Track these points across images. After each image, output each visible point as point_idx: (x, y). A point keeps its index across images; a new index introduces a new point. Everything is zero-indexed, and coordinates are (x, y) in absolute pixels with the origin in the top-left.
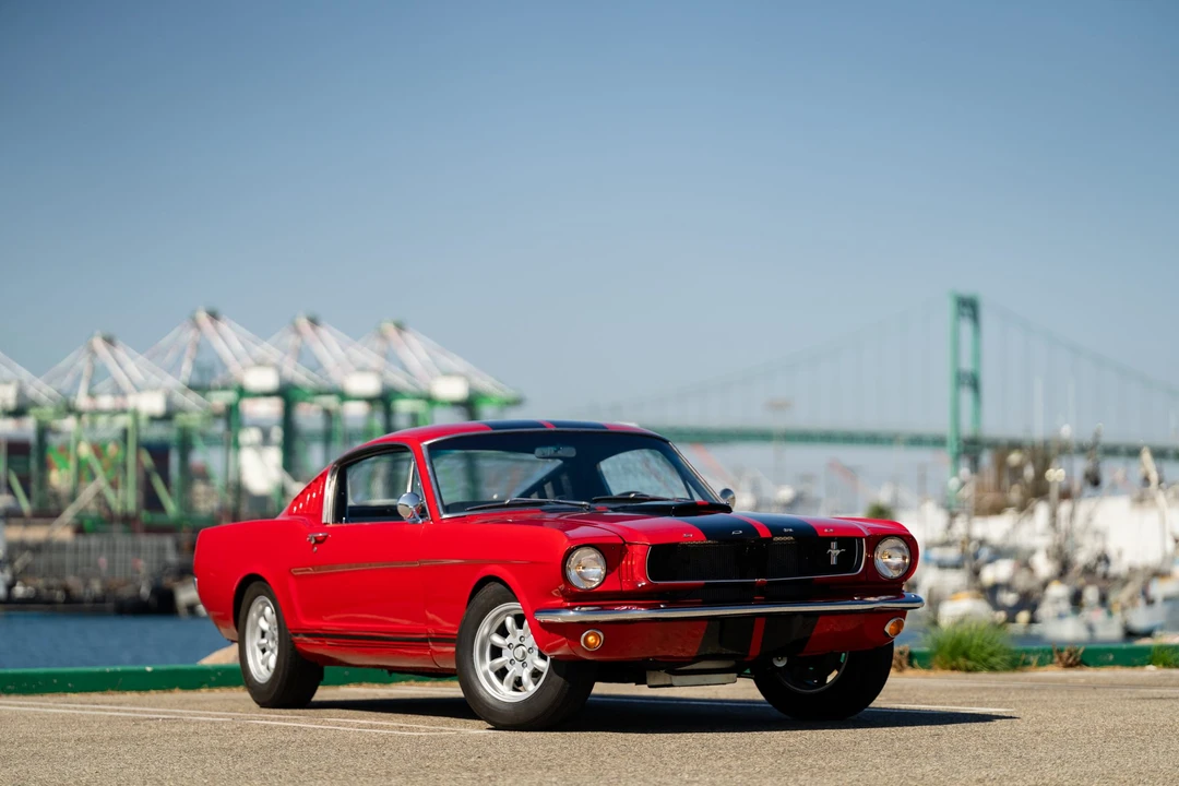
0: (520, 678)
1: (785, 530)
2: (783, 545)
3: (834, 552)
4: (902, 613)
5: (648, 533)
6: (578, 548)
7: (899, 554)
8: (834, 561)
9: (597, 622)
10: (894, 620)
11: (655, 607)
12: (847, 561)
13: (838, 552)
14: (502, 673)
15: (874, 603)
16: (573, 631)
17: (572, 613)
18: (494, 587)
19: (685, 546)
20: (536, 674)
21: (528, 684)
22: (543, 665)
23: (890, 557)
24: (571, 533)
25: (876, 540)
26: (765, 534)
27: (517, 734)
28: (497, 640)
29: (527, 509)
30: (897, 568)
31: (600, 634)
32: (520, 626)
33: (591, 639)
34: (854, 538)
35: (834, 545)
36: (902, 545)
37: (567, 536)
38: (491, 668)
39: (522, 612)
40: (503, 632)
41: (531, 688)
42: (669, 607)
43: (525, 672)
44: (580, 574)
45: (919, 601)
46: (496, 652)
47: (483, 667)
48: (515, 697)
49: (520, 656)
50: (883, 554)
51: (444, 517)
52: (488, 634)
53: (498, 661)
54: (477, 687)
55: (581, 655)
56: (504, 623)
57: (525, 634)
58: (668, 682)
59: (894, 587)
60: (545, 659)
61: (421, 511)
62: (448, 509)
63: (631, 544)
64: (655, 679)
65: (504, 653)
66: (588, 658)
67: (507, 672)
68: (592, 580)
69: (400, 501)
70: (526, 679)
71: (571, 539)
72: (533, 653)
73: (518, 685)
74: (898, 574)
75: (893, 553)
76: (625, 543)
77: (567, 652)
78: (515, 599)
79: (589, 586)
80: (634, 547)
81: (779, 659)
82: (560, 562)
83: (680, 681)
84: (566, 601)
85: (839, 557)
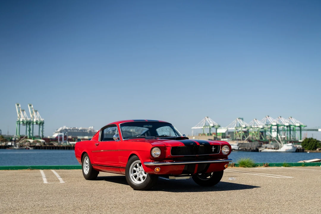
0: (140, 178)
1: (203, 143)
2: (201, 147)
3: (213, 148)
4: (228, 163)
5: (171, 144)
6: (154, 147)
7: (227, 149)
8: (213, 151)
9: (159, 165)
10: (226, 164)
11: (173, 162)
12: (216, 151)
13: (214, 148)
14: (136, 177)
15: (221, 160)
16: (153, 167)
17: (152, 163)
18: (134, 157)
19: (179, 147)
20: (144, 177)
21: (142, 179)
22: (146, 175)
25: (223, 145)
26: (198, 144)
27: (140, 191)
28: (135, 169)
29: (142, 138)
30: (227, 152)
31: (159, 168)
32: (140, 166)
33: (157, 169)
34: (218, 145)
35: (213, 147)
36: (228, 147)
37: (151, 144)
38: (133, 175)
39: (141, 163)
40: (136, 167)
41: (142, 181)
42: (176, 162)
43: (141, 177)
44: (155, 154)
45: (232, 160)
46: (135, 171)
47: (131, 175)
48: (139, 182)
49: (140, 173)
50: (224, 149)
51: (123, 140)
52: (133, 167)
53: (135, 174)
54: (130, 180)
55: (155, 173)
56: (136, 165)
57: (141, 168)
58: (174, 178)
59: (225, 157)
60: (146, 174)
61: (118, 139)
62: (124, 138)
63: (167, 147)
64: (171, 178)
65: (136, 172)
66: (156, 174)
67: (137, 176)
68: (158, 155)
69: (114, 137)
70: (141, 178)
71: (152, 145)
72: (143, 172)
73: (139, 180)
74: (227, 154)
75: (226, 149)
76: (165, 146)
77: (151, 172)
78: (140, 160)
79: (157, 156)
80: (168, 147)
81: (200, 173)
82: (150, 151)
83: (177, 178)
84: (151, 160)
85: (214, 150)
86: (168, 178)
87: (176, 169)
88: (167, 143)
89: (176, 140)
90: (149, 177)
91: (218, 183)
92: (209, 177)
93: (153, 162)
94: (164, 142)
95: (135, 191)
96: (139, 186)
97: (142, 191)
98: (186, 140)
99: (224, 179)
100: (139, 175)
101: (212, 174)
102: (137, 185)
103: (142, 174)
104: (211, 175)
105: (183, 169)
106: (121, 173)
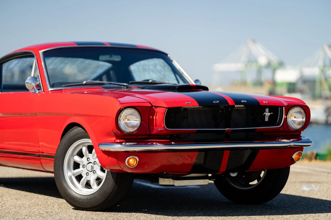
0: (89, 181)
1: (242, 101)
2: (239, 110)
3: (267, 114)
4: (301, 148)
5: (166, 101)
6: (125, 108)
7: (301, 116)
8: (267, 119)
9: (135, 151)
10: (297, 153)
11: (169, 144)
12: (274, 119)
13: (269, 114)
14: (79, 178)
15: (285, 143)
16: (121, 156)
17: (119, 146)
18: (77, 130)
19: (186, 109)
20: (98, 180)
21: (94, 185)
22: (103, 175)
23: (295, 117)
24: (122, 100)
25: (290, 107)
26: (230, 103)
27: (89, 213)
28: (77, 159)
29: (95, 87)
30: (299, 124)
31: (137, 158)
32: (90, 152)
33: (131, 161)
34: (278, 107)
35: (267, 110)
36: (302, 111)
37: (119, 101)
38: (73, 175)
39: (92, 144)
40: (81, 155)
41: (95, 188)
42: (176, 144)
43: (92, 178)
44: (126, 123)
45: (311, 142)
46: (77, 166)
47: (69, 174)
48: (87, 192)
49: (90, 169)
50: (292, 115)
51: (50, 89)
52: (72, 155)
53: (77, 171)
54: (65, 185)
55: (126, 170)
56: (81, 150)
57: (93, 157)
58: (172, 183)
59: (295, 134)
60: (104, 171)
61: (38, 86)
62: (52, 86)
63: (156, 107)
64: (164, 182)
65: (81, 166)
66: (129, 171)
67: (82, 177)
68: (133, 127)
69: (27, 81)
70: (93, 182)
71: (121, 104)
72: (97, 168)
73: (88, 185)
74: (299, 127)
75: (297, 115)
76: (152, 106)
77: (117, 168)
78: (88, 137)
79: (131, 130)
80: (158, 109)
81: (233, 172)
82: (114, 116)
83: (178, 183)
84: (117, 139)
85: (270, 117)
86: (156, 181)
87: (175, 160)
88: (156, 99)
89: (179, 92)
90: (112, 180)
91: (277, 197)
92: (255, 182)
93: (121, 143)
94: (148, 97)
95: (77, 211)
96: (87, 199)
97: (94, 213)
98: (202, 93)
99: (289, 189)
100: (87, 174)
101: (262, 175)
102: (82, 197)
103: (94, 172)
104: (259, 178)
105: (193, 160)
106: (43, 170)
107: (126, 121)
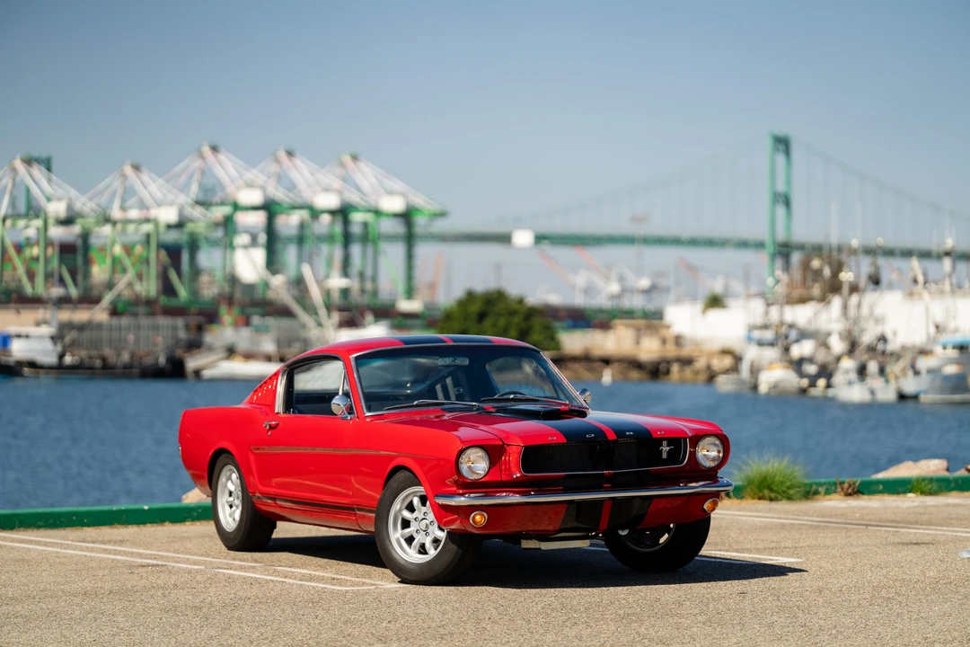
0: (424, 544)
1: (628, 433)
3: (665, 448)
4: (716, 495)
6: (468, 448)
7: (715, 449)
8: (664, 456)
9: (482, 505)
10: (711, 500)
11: (527, 494)
12: (675, 455)
13: (668, 448)
14: (410, 540)
15: (697, 487)
16: (467, 511)
17: (463, 498)
18: (401, 475)
19: (550, 447)
20: (436, 541)
21: (430, 549)
22: (442, 535)
23: (708, 451)
25: (697, 438)
26: (612, 437)
28: (407, 514)
29: (431, 408)
30: (714, 459)
31: (485, 514)
32: (424, 504)
33: (478, 518)
34: (680, 439)
35: (665, 443)
36: (718, 442)
37: (459, 439)
38: (402, 536)
39: (425, 494)
40: (411, 508)
41: (432, 552)
42: (539, 493)
43: (427, 540)
44: (469, 468)
45: (731, 485)
46: (406, 524)
47: (396, 535)
48: (420, 559)
49: (423, 528)
50: (703, 448)
51: (367, 414)
52: (399, 510)
53: (407, 530)
54: (390, 550)
55: (470, 530)
56: (412, 502)
57: (428, 511)
58: (537, 547)
59: (711, 475)
60: (443, 530)
61: (350, 410)
62: (370, 409)
63: (508, 445)
64: (528, 544)
65: (412, 524)
66: (475, 532)
67: (414, 539)
68: (479, 472)
69: (333, 402)
70: (428, 545)
71: (461, 443)
72: (434, 526)
73: (423, 550)
74: (712, 464)
75: (710, 448)
76: (503, 444)
77: (460, 527)
78: (419, 484)
79: (477, 477)
80: (511, 447)
81: (623, 529)
82: (454, 459)
83: (545, 546)
84: (458, 489)
85: (669, 452)
86: (518, 544)
88: (509, 433)
90: (453, 542)
91: (691, 565)
93: (463, 495)
96: (421, 569)
98: (579, 420)
106: (359, 529)
107: (470, 464)
